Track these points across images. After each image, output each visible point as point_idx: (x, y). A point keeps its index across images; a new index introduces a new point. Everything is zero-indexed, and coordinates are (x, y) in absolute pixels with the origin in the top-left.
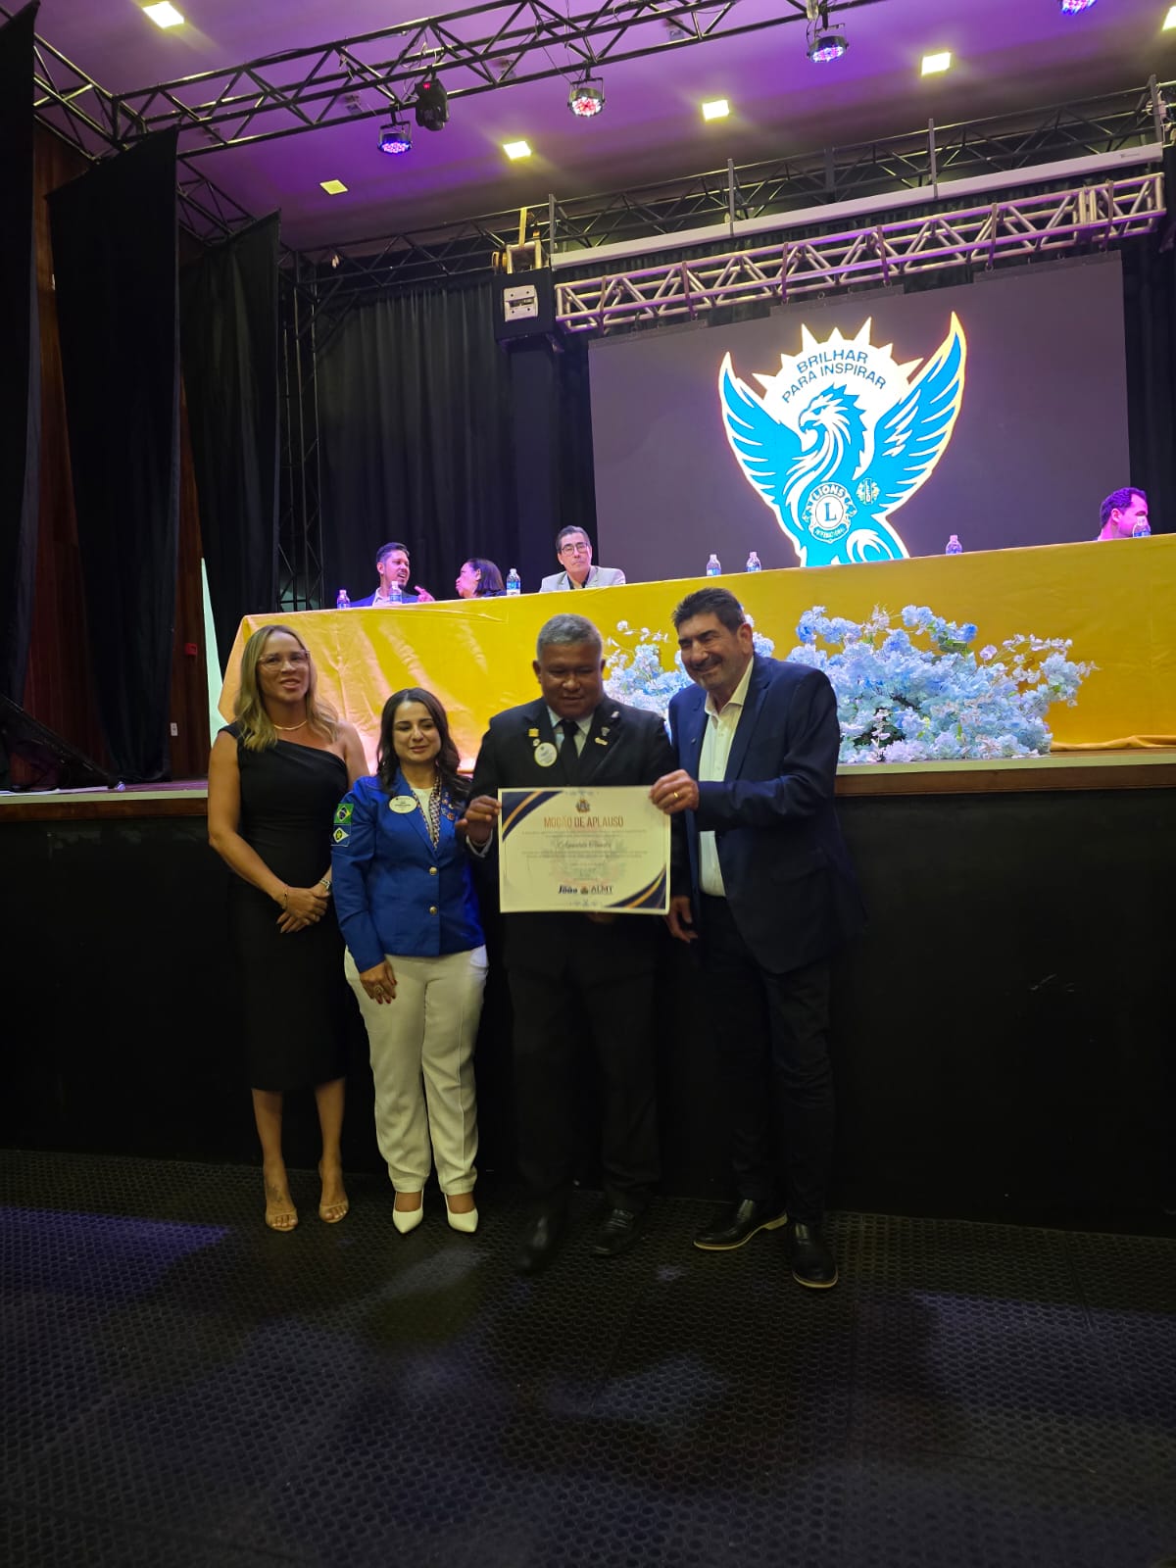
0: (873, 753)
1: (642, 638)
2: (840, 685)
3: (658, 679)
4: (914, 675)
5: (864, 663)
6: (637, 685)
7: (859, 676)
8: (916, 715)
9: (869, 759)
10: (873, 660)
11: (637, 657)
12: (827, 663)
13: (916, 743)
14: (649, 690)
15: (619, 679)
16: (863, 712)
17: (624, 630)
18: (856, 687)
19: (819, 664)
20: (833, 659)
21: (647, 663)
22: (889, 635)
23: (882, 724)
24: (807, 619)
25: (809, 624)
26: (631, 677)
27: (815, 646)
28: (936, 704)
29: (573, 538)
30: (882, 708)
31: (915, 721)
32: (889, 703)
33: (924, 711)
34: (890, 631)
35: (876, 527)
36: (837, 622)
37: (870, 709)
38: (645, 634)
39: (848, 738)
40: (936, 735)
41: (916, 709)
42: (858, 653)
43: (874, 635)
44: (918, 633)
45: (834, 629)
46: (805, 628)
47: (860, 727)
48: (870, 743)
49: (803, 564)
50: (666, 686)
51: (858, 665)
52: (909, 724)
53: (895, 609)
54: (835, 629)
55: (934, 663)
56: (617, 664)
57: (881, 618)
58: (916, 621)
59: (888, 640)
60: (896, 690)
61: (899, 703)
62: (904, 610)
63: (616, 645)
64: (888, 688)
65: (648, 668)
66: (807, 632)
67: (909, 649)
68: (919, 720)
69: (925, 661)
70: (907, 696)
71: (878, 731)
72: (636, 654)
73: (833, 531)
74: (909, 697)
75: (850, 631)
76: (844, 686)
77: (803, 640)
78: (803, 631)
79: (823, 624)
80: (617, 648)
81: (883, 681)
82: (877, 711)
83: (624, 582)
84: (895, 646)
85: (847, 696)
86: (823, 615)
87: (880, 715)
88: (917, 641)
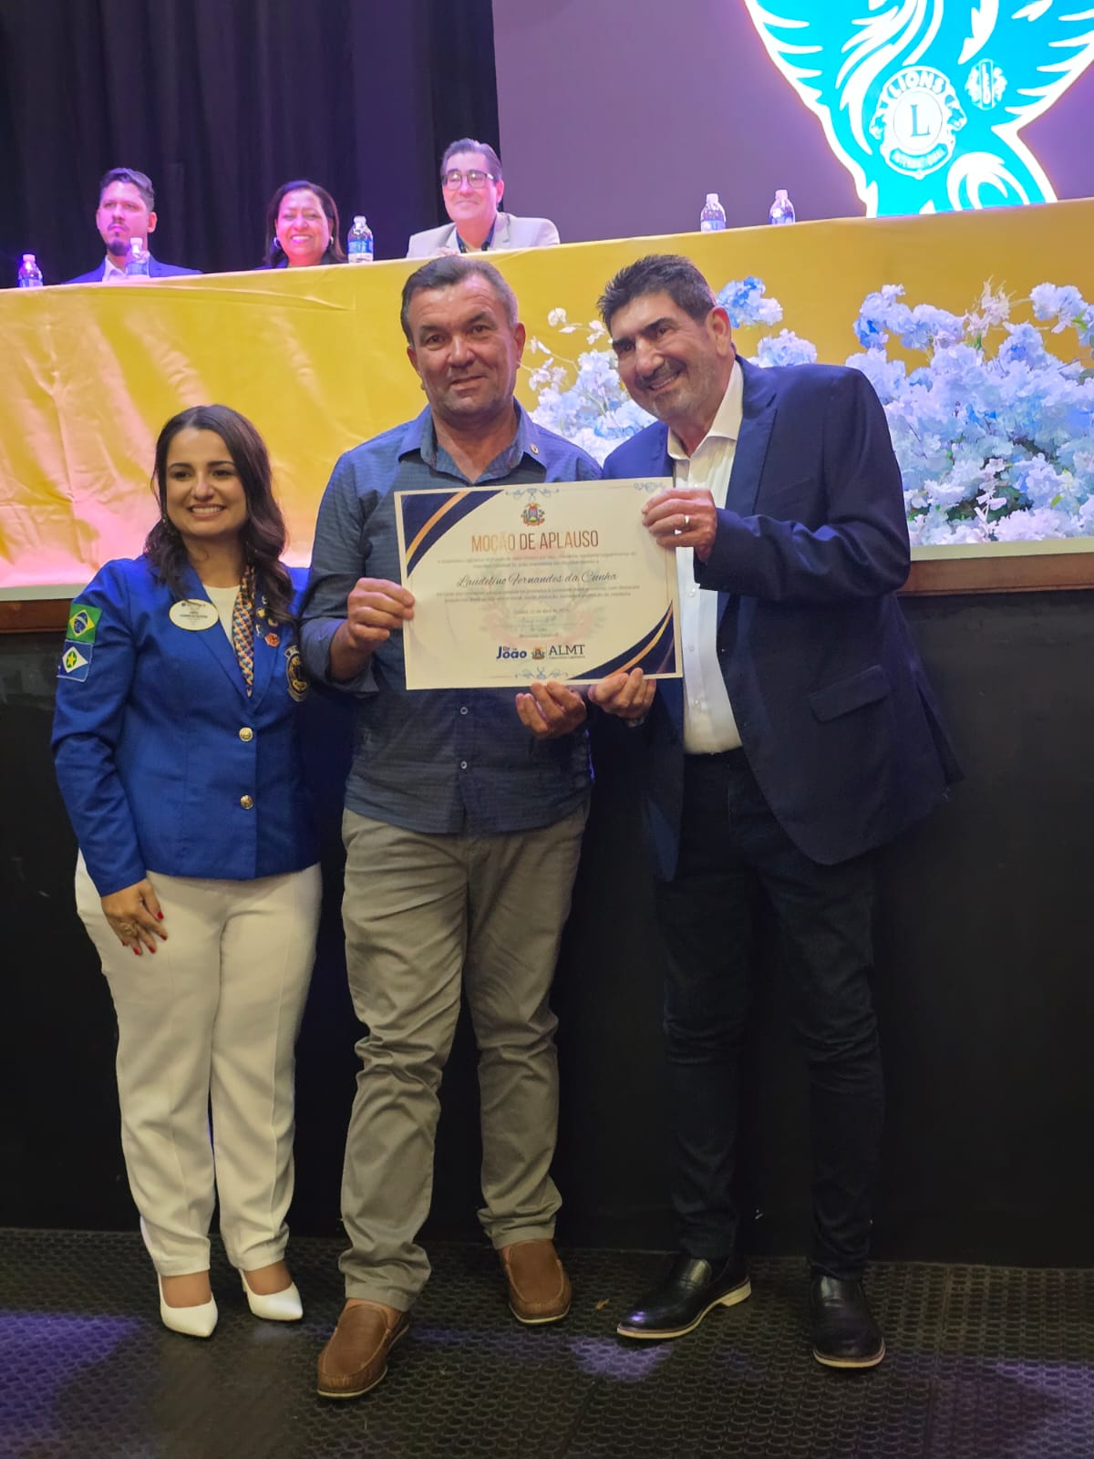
0: (977, 530)
1: (591, 339)
2: (925, 418)
3: (619, 410)
4: (1048, 402)
5: (966, 380)
6: (582, 421)
7: (958, 404)
8: (1050, 468)
9: (971, 540)
10: (981, 375)
11: (581, 373)
12: (905, 383)
13: (1048, 513)
14: (604, 430)
15: (551, 409)
16: (963, 463)
17: (560, 325)
18: (953, 423)
19: (892, 383)
20: (916, 376)
21: (600, 383)
22: (1010, 334)
23: (995, 482)
24: (874, 306)
25: (874, 316)
26: (572, 407)
27: (884, 353)
28: (1083, 450)
29: (466, 160)
30: (994, 457)
31: (1047, 478)
32: (1006, 449)
33: (1063, 462)
34: (1011, 327)
35: (999, 148)
36: (924, 311)
37: (974, 459)
38: (595, 332)
39: (938, 507)
40: (1081, 501)
41: (1050, 458)
42: (957, 364)
43: (984, 334)
44: (1057, 329)
45: (918, 325)
46: (870, 323)
47: (959, 490)
48: (974, 515)
49: (872, 213)
50: (632, 424)
51: (955, 385)
52: (1037, 482)
53: (1019, 290)
54: (920, 326)
55: (1081, 382)
56: (548, 384)
57: (996, 305)
58: (1053, 309)
59: (1008, 344)
60: (1017, 426)
61: (1024, 449)
62: (1035, 291)
63: (548, 352)
64: (1004, 424)
65: (601, 392)
66: (873, 330)
67: (1042, 358)
68: (1054, 476)
69: (1067, 377)
70: (1037, 437)
71: (987, 495)
72: (580, 368)
73: (925, 156)
74: (1040, 438)
75: (945, 327)
76: (932, 420)
77: (865, 343)
78: (865, 327)
79: (898, 317)
80: (548, 357)
81: (998, 410)
82: (987, 462)
83: (558, 241)
84: (1019, 352)
85: (937, 437)
86: (899, 299)
87: (991, 469)
88: (1053, 344)
